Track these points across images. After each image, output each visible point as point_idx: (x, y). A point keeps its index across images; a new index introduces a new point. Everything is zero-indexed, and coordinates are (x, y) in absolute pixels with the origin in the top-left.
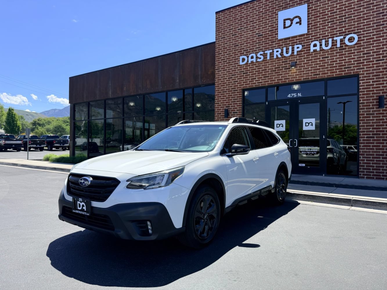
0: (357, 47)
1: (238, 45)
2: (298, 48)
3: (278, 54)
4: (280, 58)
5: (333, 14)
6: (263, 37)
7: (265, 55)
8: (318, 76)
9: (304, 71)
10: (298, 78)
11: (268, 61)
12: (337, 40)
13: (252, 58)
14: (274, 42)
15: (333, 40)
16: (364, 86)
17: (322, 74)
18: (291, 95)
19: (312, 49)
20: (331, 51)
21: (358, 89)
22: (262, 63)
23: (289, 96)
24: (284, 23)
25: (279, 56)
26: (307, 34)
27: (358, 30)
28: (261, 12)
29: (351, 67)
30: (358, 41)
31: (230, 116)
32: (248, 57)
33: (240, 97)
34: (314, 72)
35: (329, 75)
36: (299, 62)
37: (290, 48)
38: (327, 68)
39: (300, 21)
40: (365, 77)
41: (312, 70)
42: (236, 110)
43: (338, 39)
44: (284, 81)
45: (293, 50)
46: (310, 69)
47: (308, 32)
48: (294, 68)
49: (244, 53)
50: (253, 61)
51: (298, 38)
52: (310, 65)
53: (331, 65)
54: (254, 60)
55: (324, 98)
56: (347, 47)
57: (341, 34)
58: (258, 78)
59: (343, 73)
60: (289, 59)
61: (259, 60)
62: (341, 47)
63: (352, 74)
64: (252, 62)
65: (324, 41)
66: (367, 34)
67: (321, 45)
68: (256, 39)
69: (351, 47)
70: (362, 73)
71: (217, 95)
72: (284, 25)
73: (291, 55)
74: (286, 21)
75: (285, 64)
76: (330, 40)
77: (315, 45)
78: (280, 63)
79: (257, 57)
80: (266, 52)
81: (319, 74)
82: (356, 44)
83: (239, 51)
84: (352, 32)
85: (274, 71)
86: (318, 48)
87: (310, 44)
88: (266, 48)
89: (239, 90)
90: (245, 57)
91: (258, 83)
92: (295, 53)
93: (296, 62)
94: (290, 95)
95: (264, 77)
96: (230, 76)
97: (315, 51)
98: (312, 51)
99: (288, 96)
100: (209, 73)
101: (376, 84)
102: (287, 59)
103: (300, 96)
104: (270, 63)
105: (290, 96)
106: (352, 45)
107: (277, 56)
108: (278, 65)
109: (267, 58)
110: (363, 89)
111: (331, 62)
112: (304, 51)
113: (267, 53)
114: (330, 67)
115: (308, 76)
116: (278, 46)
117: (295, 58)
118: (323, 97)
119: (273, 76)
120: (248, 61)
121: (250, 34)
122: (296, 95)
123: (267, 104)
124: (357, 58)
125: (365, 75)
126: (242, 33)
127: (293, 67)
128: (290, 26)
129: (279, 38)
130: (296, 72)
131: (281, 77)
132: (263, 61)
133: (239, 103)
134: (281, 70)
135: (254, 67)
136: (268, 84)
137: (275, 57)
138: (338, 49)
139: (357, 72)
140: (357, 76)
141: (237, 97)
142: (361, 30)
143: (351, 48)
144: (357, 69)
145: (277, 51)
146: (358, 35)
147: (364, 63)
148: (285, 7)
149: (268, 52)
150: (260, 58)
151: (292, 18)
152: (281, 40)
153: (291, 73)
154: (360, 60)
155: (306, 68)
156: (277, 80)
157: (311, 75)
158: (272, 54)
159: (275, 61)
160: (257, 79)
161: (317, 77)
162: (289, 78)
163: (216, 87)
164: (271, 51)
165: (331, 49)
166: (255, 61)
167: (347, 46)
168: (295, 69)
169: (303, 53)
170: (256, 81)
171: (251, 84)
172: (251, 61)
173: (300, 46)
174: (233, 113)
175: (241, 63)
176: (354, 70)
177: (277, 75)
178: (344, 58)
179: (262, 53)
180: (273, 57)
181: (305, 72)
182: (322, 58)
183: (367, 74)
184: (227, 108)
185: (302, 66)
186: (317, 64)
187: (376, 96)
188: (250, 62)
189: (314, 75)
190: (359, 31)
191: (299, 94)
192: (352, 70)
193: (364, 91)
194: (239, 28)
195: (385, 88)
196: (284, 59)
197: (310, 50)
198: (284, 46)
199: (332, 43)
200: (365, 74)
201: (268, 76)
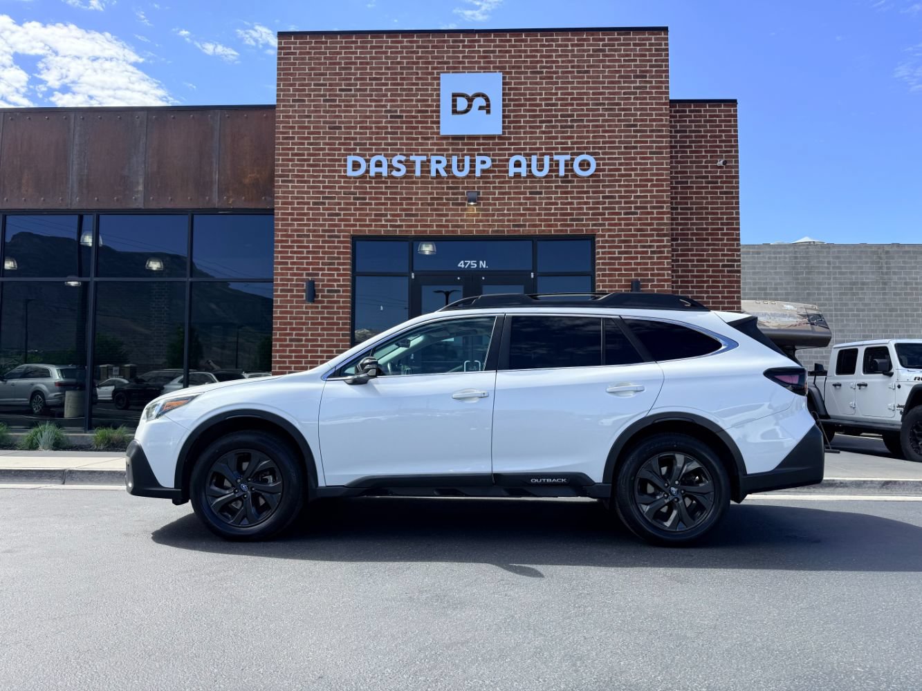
0: (593, 181)
1: (340, 128)
2: (483, 162)
3: (441, 167)
4: (443, 178)
5: (550, 108)
6: (402, 122)
7: (410, 165)
8: (521, 229)
9: (493, 215)
10: (481, 229)
11: (414, 179)
12: (558, 161)
13: (379, 164)
14: (428, 139)
15: (551, 160)
16: (605, 259)
17: (529, 226)
18: (465, 264)
19: (512, 170)
20: (546, 182)
21: (594, 264)
22: (402, 183)
23: (461, 265)
24: (454, 101)
25: (443, 174)
26: (500, 137)
27: (594, 148)
28: (399, 63)
29: (582, 220)
30: (596, 170)
31: (320, 298)
32: (368, 161)
33: (346, 253)
34: (514, 220)
35: (544, 230)
36: (484, 193)
37: (467, 159)
38: (539, 215)
39: (488, 106)
40: (607, 242)
41: (509, 215)
42: (335, 284)
43: (562, 159)
44: (452, 231)
45: (473, 166)
46: (506, 212)
47: (504, 133)
48: (474, 205)
49: (355, 149)
50: (381, 173)
51: (481, 141)
52: (505, 204)
53: (546, 209)
54: (384, 171)
55: (532, 276)
56: (575, 179)
57: (565, 150)
58: (392, 215)
59: (569, 229)
60: (463, 183)
61: (395, 173)
62: (566, 176)
63: (585, 233)
64: (379, 175)
65: (534, 158)
66: (609, 159)
67: (529, 166)
68: (386, 122)
69: (582, 179)
70: (600, 233)
71: (282, 241)
72: (454, 106)
73: (468, 177)
74: (459, 99)
75: (453, 194)
76: (547, 158)
77: (518, 164)
78: (443, 188)
79: (390, 166)
80: (412, 158)
81: (525, 226)
82: (592, 176)
83: (343, 141)
84: (585, 151)
85: (429, 204)
86: (523, 171)
87: (508, 160)
88: (411, 150)
89: (344, 237)
90: (361, 160)
91: (391, 226)
92: (478, 174)
93: (479, 193)
94: (462, 262)
95: (406, 215)
96: (319, 198)
97: (517, 175)
98: (511, 174)
99: (459, 265)
100: (247, 181)
101: (625, 258)
102: (457, 183)
103: (484, 266)
104: (420, 185)
105: (463, 266)
106: (584, 177)
107: (437, 171)
108: (437, 194)
109: (414, 172)
110: (603, 264)
111: (546, 204)
112: (494, 172)
113: (414, 162)
114: (545, 215)
115: (502, 226)
116: (438, 150)
117: (474, 183)
118: (530, 275)
119: (428, 215)
120: (367, 171)
121: (371, 109)
122: (476, 265)
123: (413, 277)
124: (594, 203)
125: (607, 238)
126: (351, 101)
127: (472, 203)
128: (466, 111)
129: (443, 132)
130: (477, 215)
131: (446, 221)
132: (405, 177)
133: (344, 269)
134: (444, 204)
135: (381, 188)
136: (415, 231)
137: (433, 174)
138: (560, 179)
139: (593, 230)
140: (591, 238)
141: (338, 253)
142: (600, 151)
143: (582, 182)
144: (593, 225)
145: (439, 162)
146: (596, 159)
147: (604, 214)
148: (454, 68)
149: (418, 160)
150: (399, 170)
151: (470, 95)
152: (446, 138)
153: (468, 215)
154: (598, 208)
155: (498, 210)
156: (437, 226)
157: (509, 226)
158: (425, 165)
159: (431, 183)
160: (389, 217)
161: (519, 230)
162: (462, 226)
163: (278, 219)
164: (424, 158)
165: (546, 177)
166: (385, 174)
167: (575, 176)
168: (475, 208)
169: (491, 175)
170: (386, 221)
171: (376, 226)
172: (376, 173)
173: (488, 160)
174: (328, 291)
175: (350, 173)
176: (588, 225)
177: (437, 215)
178: (570, 200)
179: (403, 158)
180: (429, 172)
181: (496, 217)
182: (531, 193)
183: (609, 236)
184: (310, 278)
185: (490, 204)
186: (521, 204)
187: (626, 281)
188: (372, 174)
189: (514, 226)
190: (597, 151)
191: (481, 262)
192: (584, 225)
193: (605, 270)
194: (343, 87)
195: (639, 267)
196: (453, 183)
197: (507, 172)
198: (465, 152)
199: (551, 165)
200: (607, 236)
201: (416, 215)
